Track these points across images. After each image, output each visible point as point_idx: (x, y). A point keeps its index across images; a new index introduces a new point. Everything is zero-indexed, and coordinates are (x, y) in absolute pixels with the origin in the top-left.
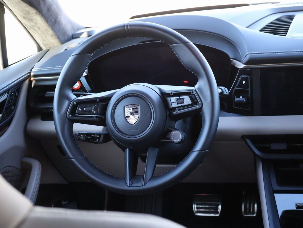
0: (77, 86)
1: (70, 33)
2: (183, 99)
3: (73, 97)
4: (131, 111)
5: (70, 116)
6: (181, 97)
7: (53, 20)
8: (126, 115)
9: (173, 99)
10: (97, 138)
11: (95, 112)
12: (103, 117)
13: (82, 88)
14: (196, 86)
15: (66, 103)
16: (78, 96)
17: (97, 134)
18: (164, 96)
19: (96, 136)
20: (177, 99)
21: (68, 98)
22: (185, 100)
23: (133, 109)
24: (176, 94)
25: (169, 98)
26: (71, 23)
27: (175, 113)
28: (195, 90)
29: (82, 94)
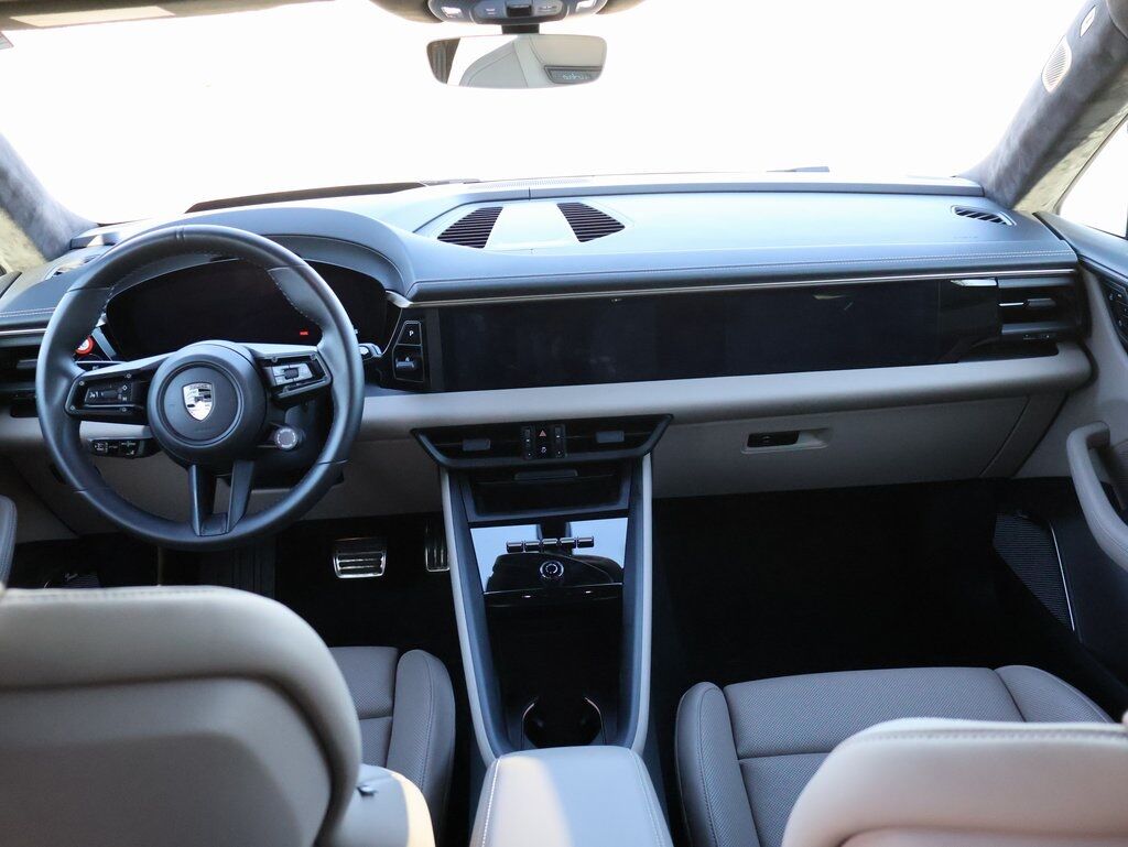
0: (85, 346)
1: (65, 237)
2: (296, 369)
3: (77, 371)
4: (197, 394)
5: (73, 408)
6: (292, 366)
7: (26, 214)
8: (187, 404)
9: (277, 371)
10: (132, 448)
11: (125, 399)
12: (142, 408)
13: (96, 351)
14: (320, 345)
15: (63, 384)
16: (88, 368)
17: (133, 441)
18: (260, 364)
19: (129, 444)
20: (285, 370)
21: (67, 374)
22: (300, 371)
23: (200, 390)
24: (282, 361)
25: (269, 368)
26: (66, 216)
27: (282, 395)
28: (318, 352)
29: (95, 365)
